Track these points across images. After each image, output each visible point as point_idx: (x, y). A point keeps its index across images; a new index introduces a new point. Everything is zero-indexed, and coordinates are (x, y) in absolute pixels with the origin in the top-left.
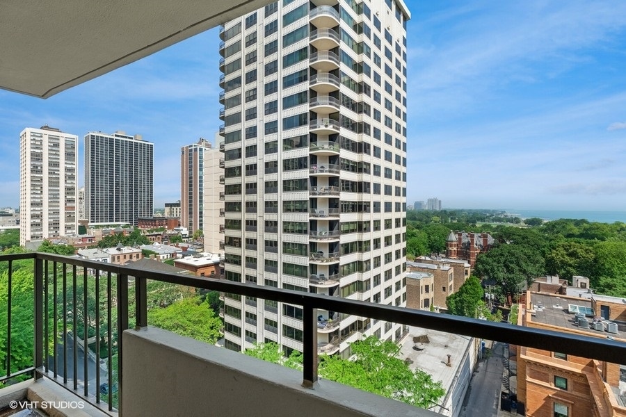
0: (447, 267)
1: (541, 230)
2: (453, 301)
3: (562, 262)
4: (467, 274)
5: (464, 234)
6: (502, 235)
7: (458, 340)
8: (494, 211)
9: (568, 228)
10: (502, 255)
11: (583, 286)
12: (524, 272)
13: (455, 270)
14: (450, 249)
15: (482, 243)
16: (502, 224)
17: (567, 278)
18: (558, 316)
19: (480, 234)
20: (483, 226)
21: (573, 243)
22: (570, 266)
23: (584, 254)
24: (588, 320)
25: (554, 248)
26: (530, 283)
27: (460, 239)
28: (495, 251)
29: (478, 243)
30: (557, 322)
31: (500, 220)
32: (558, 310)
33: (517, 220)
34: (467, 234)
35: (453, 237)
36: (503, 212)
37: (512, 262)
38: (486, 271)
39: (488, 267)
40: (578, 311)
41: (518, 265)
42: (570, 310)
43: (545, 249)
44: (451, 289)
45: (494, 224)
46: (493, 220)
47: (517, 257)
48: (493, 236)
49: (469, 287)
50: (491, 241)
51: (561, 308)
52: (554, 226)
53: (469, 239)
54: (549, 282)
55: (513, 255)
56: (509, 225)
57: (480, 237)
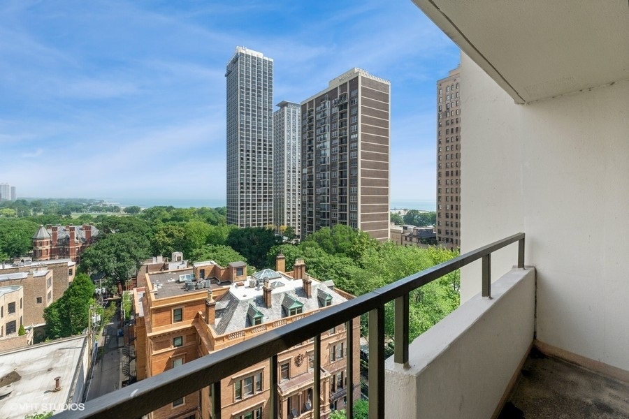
0: (42, 272)
1: (142, 217)
2: (55, 312)
3: (163, 243)
4: (71, 274)
5: (60, 228)
6: (107, 225)
7: (66, 354)
8: (91, 200)
9: (163, 213)
10: (112, 245)
11: (179, 260)
12: (134, 258)
13: (54, 272)
14: (40, 248)
15: (84, 236)
16: (102, 213)
17: (168, 255)
18: (173, 288)
19: (81, 227)
20: (81, 218)
21: (170, 226)
22: (169, 245)
23: (177, 234)
24: (194, 284)
25: (156, 232)
26: (139, 267)
27: (55, 235)
28: (103, 243)
29: (80, 236)
30: (174, 292)
31: (99, 210)
32: (172, 283)
33: (116, 209)
34: (64, 227)
35: (45, 233)
36: (101, 202)
37: (123, 251)
38: (95, 265)
39: (97, 260)
40: (185, 279)
41: (129, 252)
42: (181, 280)
43: (149, 234)
44: (49, 297)
45: (95, 215)
46: (91, 210)
47: (128, 246)
48: (98, 227)
49: (77, 287)
50: (95, 232)
51: (174, 280)
52: (152, 213)
53: (68, 233)
54: (154, 263)
55: (123, 243)
56: (109, 214)
57: (81, 229)
